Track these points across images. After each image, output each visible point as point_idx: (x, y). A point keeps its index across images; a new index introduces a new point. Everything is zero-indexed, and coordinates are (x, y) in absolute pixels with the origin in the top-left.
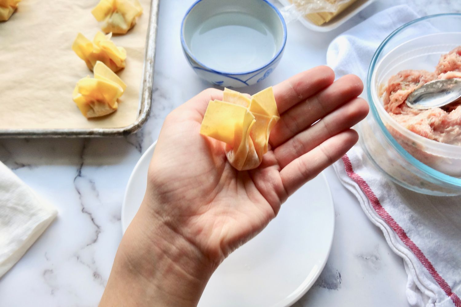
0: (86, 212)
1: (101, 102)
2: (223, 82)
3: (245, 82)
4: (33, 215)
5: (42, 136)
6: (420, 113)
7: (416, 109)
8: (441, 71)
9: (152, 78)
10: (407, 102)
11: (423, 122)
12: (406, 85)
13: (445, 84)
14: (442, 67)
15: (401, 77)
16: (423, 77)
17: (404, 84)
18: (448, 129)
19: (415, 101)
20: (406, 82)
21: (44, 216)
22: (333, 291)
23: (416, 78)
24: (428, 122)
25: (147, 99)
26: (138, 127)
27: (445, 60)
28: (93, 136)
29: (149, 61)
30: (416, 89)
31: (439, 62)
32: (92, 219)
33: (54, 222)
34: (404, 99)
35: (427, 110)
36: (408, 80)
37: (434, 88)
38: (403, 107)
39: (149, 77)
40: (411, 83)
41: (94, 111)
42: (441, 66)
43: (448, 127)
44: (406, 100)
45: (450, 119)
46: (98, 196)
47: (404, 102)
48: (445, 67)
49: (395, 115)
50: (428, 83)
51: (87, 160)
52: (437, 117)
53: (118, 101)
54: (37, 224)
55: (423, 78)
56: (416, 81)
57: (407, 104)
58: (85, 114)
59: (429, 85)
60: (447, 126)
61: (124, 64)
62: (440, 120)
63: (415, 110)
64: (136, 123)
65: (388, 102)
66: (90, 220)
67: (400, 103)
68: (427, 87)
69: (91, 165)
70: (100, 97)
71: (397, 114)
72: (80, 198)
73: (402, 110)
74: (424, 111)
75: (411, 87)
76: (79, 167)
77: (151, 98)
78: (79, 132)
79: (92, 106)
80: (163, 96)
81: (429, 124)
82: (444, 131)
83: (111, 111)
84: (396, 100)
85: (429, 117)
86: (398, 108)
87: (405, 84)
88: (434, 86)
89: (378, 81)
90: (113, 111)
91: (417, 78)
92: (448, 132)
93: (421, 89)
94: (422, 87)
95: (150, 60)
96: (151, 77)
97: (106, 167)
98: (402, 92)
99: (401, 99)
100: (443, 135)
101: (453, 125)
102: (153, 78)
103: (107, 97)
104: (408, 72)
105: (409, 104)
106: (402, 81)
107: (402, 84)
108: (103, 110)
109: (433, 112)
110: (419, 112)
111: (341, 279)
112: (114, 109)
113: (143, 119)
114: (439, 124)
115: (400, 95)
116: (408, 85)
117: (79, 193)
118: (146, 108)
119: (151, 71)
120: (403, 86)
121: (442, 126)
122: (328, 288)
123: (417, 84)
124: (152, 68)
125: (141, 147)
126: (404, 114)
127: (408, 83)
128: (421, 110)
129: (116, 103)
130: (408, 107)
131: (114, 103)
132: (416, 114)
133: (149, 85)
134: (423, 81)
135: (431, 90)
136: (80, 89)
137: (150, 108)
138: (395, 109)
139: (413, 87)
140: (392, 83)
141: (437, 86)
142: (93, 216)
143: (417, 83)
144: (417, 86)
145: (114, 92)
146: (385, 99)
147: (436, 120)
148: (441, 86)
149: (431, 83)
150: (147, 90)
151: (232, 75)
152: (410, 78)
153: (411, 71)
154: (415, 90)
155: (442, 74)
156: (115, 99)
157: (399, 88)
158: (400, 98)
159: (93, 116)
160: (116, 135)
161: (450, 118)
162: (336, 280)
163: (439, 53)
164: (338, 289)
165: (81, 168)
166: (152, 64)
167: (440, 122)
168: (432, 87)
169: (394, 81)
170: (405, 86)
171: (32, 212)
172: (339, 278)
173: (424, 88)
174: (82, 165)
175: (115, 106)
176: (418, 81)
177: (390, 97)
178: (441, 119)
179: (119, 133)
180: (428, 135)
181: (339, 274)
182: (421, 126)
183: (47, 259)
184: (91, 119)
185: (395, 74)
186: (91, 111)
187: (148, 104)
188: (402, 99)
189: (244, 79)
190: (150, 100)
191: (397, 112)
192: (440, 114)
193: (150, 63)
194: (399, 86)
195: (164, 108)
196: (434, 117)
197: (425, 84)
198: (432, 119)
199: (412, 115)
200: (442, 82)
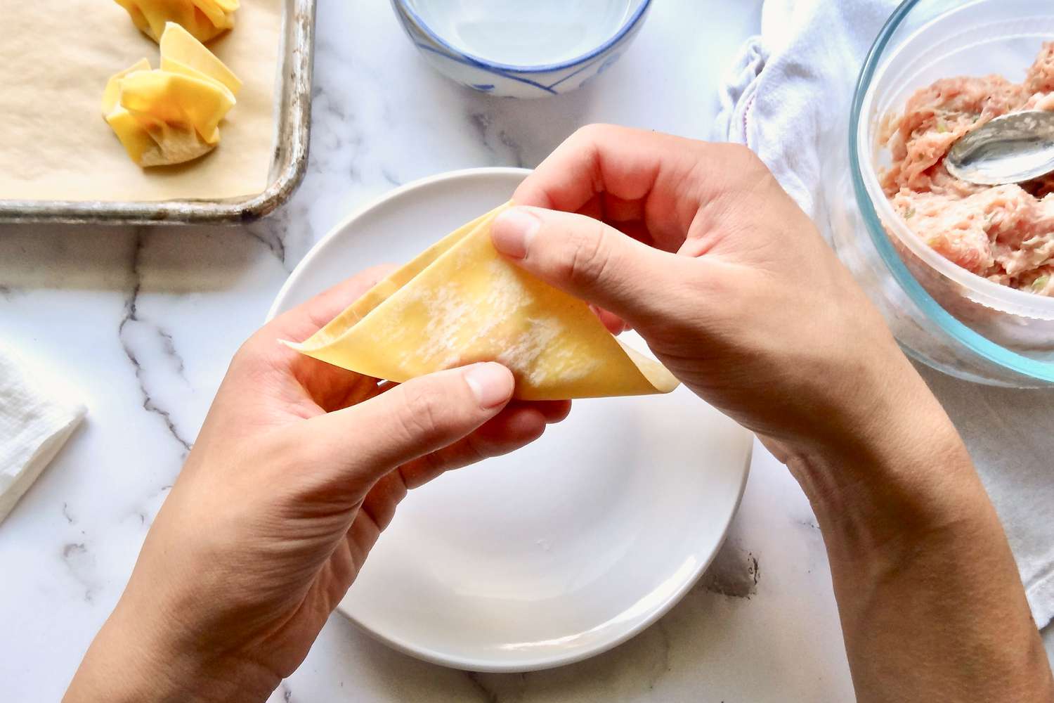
0: (155, 409)
1: (178, 127)
2: (492, 86)
3: (548, 89)
4: (30, 417)
5: (36, 220)
6: (973, 193)
7: (965, 181)
8: (1037, 85)
9: (309, 67)
10: (946, 162)
11: (973, 223)
12: (948, 119)
13: (1042, 122)
14: (1041, 75)
15: (939, 95)
16: (990, 100)
17: (944, 114)
18: (1030, 242)
19: (966, 161)
20: (950, 111)
21: (57, 421)
22: (738, 599)
23: (973, 101)
24: (983, 223)
25: (299, 126)
26: (279, 200)
27: (1049, 59)
28: (165, 223)
29: (301, 22)
30: (971, 130)
31: (1036, 63)
32: (172, 427)
33: (79, 430)
34: (940, 153)
35: (991, 186)
36: (954, 106)
37: (1016, 129)
38: (936, 173)
39: (302, 68)
40: (960, 113)
41: (159, 150)
42: (1038, 71)
43: (1031, 237)
44: (945, 156)
45: (1038, 217)
46: (181, 368)
47: (940, 162)
48: (1048, 78)
49: (913, 193)
50: (1002, 117)
51: (150, 278)
52: (1008, 210)
53: (222, 124)
54: (42, 439)
55: (990, 103)
56: (973, 108)
57: (946, 168)
58: (137, 159)
59: (1004, 121)
60: (1027, 235)
61: (231, 20)
62: (1014, 220)
63: (963, 186)
64: (274, 191)
65: (903, 155)
66: (167, 428)
67: (928, 165)
68: (1000, 126)
69: (160, 290)
70: (176, 115)
71: (919, 190)
72: (137, 374)
73: (933, 180)
74: (982, 189)
75: (959, 124)
76: (128, 296)
77: (308, 122)
78: (130, 212)
79: (155, 138)
80: (335, 110)
81: (984, 229)
82: (1021, 246)
83: (204, 151)
84: (921, 156)
85: (988, 212)
86: (925, 177)
87: (945, 117)
88: (1017, 124)
89: (879, 109)
90: (210, 149)
91: (975, 104)
92: (1030, 249)
93: (985, 131)
94: (986, 125)
95: (302, 17)
96: (306, 68)
97: (195, 297)
98: (936, 138)
99: (932, 156)
100: (1018, 254)
101: (1043, 232)
102: (312, 67)
103: (192, 115)
104: (957, 86)
105: (951, 168)
106: (939, 107)
107: (939, 116)
108: (184, 148)
109: (1001, 197)
110: (971, 189)
111: (759, 575)
112: (210, 145)
113: (289, 181)
114: (1010, 228)
115: (931, 145)
116: (954, 119)
117: (135, 362)
118: (297, 152)
119: (307, 49)
120: (941, 121)
121: (1017, 232)
122: (726, 593)
123: (975, 117)
124: (308, 40)
125: (282, 248)
126: (935, 193)
127: (953, 114)
128: (977, 186)
129: (217, 131)
130: (949, 174)
131: (212, 131)
132: (964, 195)
133: (301, 87)
134: (991, 109)
135: (1010, 134)
136: (126, 98)
137: (307, 151)
138: (916, 178)
139: (963, 124)
140: (913, 111)
141: (1023, 125)
142: (174, 419)
143: (976, 114)
144: (975, 122)
145: (212, 103)
146: (897, 146)
147: (1005, 219)
148: (1033, 125)
149: (1009, 118)
150: (298, 102)
151: (517, 71)
152: (958, 102)
153: (964, 81)
154: (967, 132)
155: (1038, 96)
156: (214, 122)
157: (931, 123)
158: (930, 152)
159: (158, 162)
160: (224, 221)
161: (1038, 213)
162: (746, 575)
163: (1039, 35)
164: (751, 596)
165: (134, 299)
166: (308, 28)
167: (1013, 224)
168: (1012, 127)
169: (922, 105)
170: (945, 121)
171: (27, 409)
172: (754, 571)
173: (991, 128)
174: (137, 290)
175: (215, 137)
176: (977, 110)
177: (908, 144)
178: (1017, 216)
179: (231, 218)
180: (978, 258)
181: (755, 561)
182: (966, 232)
183: (71, 520)
184: (152, 170)
185: (927, 85)
186: (154, 151)
187: (301, 142)
188: (934, 154)
189: (546, 81)
190: (305, 130)
191: (920, 185)
192: (1015, 205)
193: (304, 27)
194: (932, 118)
195: (339, 145)
196: (1000, 209)
197: (995, 120)
198: (996, 214)
199: (955, 196)
200: (1036, 117)
